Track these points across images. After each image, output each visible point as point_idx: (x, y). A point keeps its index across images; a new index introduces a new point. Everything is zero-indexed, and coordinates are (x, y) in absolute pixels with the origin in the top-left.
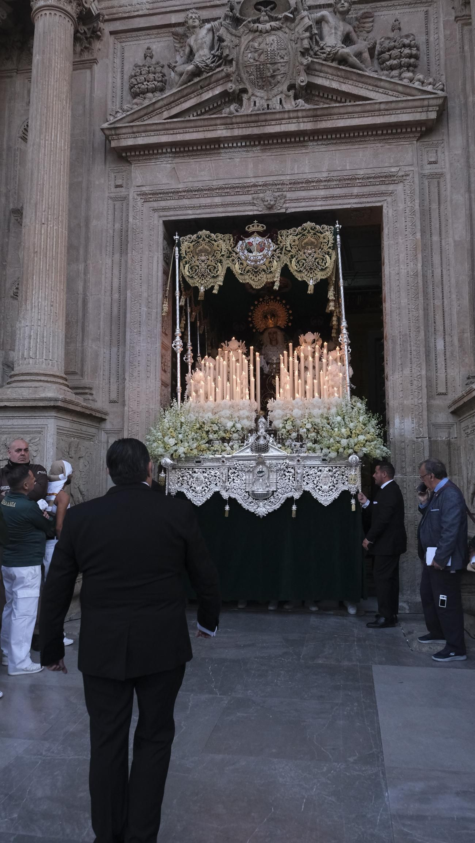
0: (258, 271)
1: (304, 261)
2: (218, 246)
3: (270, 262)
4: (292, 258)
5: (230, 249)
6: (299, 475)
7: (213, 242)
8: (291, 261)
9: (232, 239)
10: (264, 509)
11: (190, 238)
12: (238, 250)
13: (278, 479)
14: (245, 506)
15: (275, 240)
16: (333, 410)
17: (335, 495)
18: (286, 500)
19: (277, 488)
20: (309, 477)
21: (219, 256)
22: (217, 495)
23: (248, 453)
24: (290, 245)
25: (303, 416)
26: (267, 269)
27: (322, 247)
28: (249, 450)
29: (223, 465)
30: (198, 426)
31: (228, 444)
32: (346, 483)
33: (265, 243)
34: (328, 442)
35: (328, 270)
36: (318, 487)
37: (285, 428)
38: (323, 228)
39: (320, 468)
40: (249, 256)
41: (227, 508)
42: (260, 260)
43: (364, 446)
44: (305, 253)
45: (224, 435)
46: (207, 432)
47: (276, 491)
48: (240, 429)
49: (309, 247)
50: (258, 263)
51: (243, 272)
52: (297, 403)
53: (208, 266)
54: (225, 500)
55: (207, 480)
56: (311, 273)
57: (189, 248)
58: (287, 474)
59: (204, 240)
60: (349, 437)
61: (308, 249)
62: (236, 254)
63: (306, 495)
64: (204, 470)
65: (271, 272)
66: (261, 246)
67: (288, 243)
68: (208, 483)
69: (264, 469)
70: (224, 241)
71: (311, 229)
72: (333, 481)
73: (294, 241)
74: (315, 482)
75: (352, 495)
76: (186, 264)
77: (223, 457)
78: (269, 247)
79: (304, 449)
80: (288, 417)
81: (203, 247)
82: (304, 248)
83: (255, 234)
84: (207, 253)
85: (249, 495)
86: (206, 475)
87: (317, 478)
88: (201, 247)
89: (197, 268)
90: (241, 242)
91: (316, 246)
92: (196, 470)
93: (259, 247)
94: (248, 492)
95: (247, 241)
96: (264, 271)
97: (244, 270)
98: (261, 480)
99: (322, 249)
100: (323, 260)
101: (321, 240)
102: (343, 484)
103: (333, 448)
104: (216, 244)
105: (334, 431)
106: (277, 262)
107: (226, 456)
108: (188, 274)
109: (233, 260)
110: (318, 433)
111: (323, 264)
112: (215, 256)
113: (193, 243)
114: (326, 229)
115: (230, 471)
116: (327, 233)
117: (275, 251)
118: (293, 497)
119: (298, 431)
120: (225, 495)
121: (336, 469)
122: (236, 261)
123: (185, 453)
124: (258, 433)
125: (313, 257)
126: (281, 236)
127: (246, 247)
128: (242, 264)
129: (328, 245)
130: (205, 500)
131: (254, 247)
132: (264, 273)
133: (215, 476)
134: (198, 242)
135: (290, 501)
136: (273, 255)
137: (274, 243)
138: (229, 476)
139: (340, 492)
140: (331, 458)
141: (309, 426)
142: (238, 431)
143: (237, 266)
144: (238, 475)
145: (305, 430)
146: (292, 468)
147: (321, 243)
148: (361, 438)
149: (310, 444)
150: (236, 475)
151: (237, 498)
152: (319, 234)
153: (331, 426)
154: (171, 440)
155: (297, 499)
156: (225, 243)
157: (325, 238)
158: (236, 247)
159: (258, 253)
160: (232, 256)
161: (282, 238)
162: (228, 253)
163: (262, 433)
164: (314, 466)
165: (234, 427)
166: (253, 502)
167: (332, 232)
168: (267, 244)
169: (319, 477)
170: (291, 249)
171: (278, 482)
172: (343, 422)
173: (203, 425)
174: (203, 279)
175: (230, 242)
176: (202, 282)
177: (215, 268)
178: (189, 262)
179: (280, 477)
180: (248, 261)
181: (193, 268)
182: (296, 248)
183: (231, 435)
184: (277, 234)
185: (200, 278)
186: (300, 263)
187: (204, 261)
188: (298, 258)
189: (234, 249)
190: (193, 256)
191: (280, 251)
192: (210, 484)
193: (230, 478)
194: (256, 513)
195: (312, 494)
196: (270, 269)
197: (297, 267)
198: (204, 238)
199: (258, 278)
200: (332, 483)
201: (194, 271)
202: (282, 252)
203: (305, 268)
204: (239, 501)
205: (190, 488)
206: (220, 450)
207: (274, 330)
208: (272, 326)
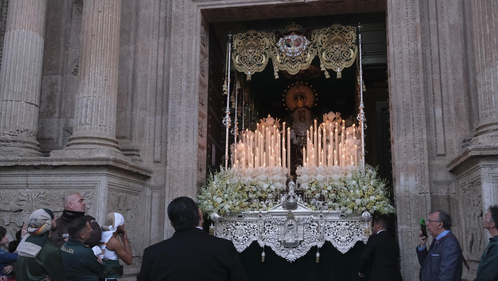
0: (295, 61)
1: (332, 54)
2: (263, 42)
3: (305, 54)
4: (323, 51)
5: (273, 44)
6: (322, 228)
7: (259, 39)
8: (322, 53)
9: (274, 37)
10: (293, 255)
11: (241, 36)
12: (280, 45)
13: (305, 231)
14: (278, 253)
15: (309, 38)
16: (350, 176)
17: (351, 245)
18: (311, 249)
19: (304, 239)
20: (329, 229)
21: (263, 51)
22: (255, 243)
23: (280, 209)
24: (321, 41)
25: (325, 180)
26: (303, 59)
27: (347, 43)
28: (281, 207)
29: (260, 219)
30: (240, 187)
31: (264, 201)
32: (360, 235)
33: (301, 40)
34: (345, 201)
35: (352, 60)
36: (337, 238)
37: (310, 190)
38: (348, 29)
39: (339, 223)
40: (287, 49)
41: (263, 254)
42: (297, 53)
43: (375, 205)
44: (333, 47)
45: (261, 195)
46: (248, 192)
47: (303, 241)
48: (274, 190)
49: (337, 43)
50: (295, 55)
51: (282, 62)
52: (320, 170)
53: (255, 57)
54: (262, 248)
55: (247, 231)
56: (338, 63)
57: (240, 43)
58: (312, 227)
59: (252, 37)
60: (362, 197)
61: (335, 44)
62: (278, 47)
63: (328, 244)
64: (245, 223)
65: (305, 62)
66: (298, 42)
67: (319, 40)
68: (248, 234)
70: (268, 38)
71: (338, 29)
72: (349, 233)
73: (324, 38)
74: (335, 234)
76: (237, 55)
77: (260, 213)
78: (304, 43)
79: (326, 207)
80: (313, 181)
81: (251, 43)
82: (332, 43)
83: (293, 33)
84: (255, 47)
85: (281, 243)
86: (246, 227)
87: (337, 231)
88: (249, 43)
89: (245, 58)
90: (281, 39)
91: (342, 43)
92: (239, 223)
93: (296, 43)
94: (281, 241)
95: (286, 38)
96: (300, 61)
97: (284, 60)
98: (291, 232)
99: (347, 44)
100: (348, 53)
101: (346, 37)
102: (358, 235)
103: (349, 206)
104: (261, 40)
105: (350, 193)
106: (310, 54)
107: (263, 212)
108: (238, 63)
109: (275, 53)
110: (337, 194)
111: (348, 56)
113: (243, 40)
114: (350, 29)
115: (266, 224)
116: (351, 32)
117: (309, 46)
118: (316, 246)
119: (321, 192)
120: (262, 244)
121: (352, 224)
122: (277, 53)
123: (229, 209)
124: (289, 194)
125: (340, 50)
126: (314, 34)
127: (285, 42)
128: (282, 55)
129: (352, 41)
130: (245, 247)
131: (292, 43)
132: (299, 62)
133: (254, 229)
134: (247, 39)
135: (314, 249)
136: (307, 49)
138: (265, 228)
139: (355, 242)
140: (347, 214)
141: (330, 188)
142: (272, 191)
143: (278, 57)
144: (272, 228)
145: (326, 191)
146: (316, 222)
147: (346, 40)
148: (372, 198)
149: (330, 203)
150: (271, 227)
151: (271, 246)
152: (344, 33)
153: (347, 188)
154: (219, 198)
155: (320, 248)
156: (269, 40)
157: (349, 36)
158: (278, 43)
159: (295, 47)
160: (274, 49)
161: (315, 36)
162: (271, 47)
163: (291, 193)
164: (334, 221)
165: (269, 188)
166: (284, 250)
167: (354, 32)
168: (302, 41)
169: (338, 230)
170: (322, 44)
171: (304, 234)
172: (357, 185)
173: (244, 186)
174: (250, 66)
175: (272, 39)
176: (249, 69)
177: (260, 58)
178: (239, 54)
179: (306, 230)
180: (287, 54)
181: (242, 58)
182: (326, 44)
183: (267, 195)
184: (311, 33)
185: (248, 65)
186: (329, 55)
187: (252, 53)
188: (327, 51)
189: (276, 44)
190: (243, 49)
191: (313, 46)
192: (249, 235)
193: (266, 230)
194: (286, 259)
195: (332, 243)
196: (305, 60)
197: (326, 58)
198: (252, 36)
199: (294, 66)
200: (349, 235)
201: (243, 60)
202: (315, 47)
203: (333, 59)
204: (273, 249)
205: (233, 237)
206: (258, 207)
207: (303, 109)
208: (301, 106)
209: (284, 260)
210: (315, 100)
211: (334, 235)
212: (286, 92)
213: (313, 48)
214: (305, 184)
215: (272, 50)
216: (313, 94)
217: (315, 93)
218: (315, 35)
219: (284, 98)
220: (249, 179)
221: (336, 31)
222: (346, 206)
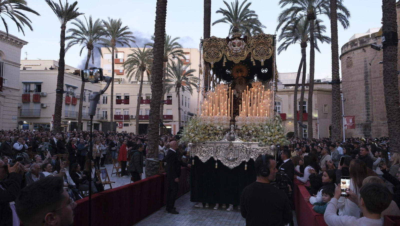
0: (237, 55)
1: (259, 51)
2: (220, 44)
4: (254, 49)
5: (225, 45)
6: (249, 152)
7: (217, 42)
8: (253, 51)
9: (226, 41)
10: (233, 166)
11: (207, 40)
12: (229, 46)
14: (224, 164)
16: (265, 123)
18: (242, 162)
19: (238, 157)
20: (253, 152)
21: (220, 49)
22: (212, 158)
23: (226, 141)
24: (253, 43)
25: (251, 124)
26: (242, 54)
28: (226, 139)
29: (215, 146)
30: (204, 127)
31: (218, 135)
33: (241, 43)
34: (262, 137)
35: (270, 55)
37: (243, 130)
38: (268, 36)
39: (258, 149)
40: (233, 48)
41: (216, 164)
42: (239, 50)
43: (278, 140)
44: (259, 47)
45: (216, 132)
46: (208, 130)
49: (262, 45)
50: (238, 52)
51: (230, 56)
52: (248, 118)
53: (215, 53)
54: (216, 161)
55: (208, 151)
56: (262, 56)
57: (206, 44)
59: (213, 41)
60: (271, 136)
61: (261, 45)
62: (228, 47)
63: (251, 160)
64: (207, 147)
65: (243, 56)
67: (252, 43)
68: (208, 153)
69: (233, 148)
70: (222, 41)
71: (263, 36)
73: (255, 42)
74: (255, 155)
77: (215, 142)
78: (243, 44)
79: (251, 140)
80: (244, 125)
81: (213, 44)
82: (259, 45)
83: (237, 38)
84: (215, 47)
86: (207, 149)
87: (257, 153)
89: (210, 53)
90: (230, 42)
91: (264, 44)
92: (203, 147)
93: (238, 44)
95: (233, 41)
96: (240, 55)
97: (231, 55)
98: (231, 153)
99: (268, 45)
100: (268, 50)
101: (267, 41)
105: (264, 133)
106: (246, 51)
107: (216, 142)
108: (206, 56)
109: (226, 50)
110: (257, 132)
111: (268, 52)
112: (218, 48)
113: (208, 42)
114: (270, 36)
115: (218, 148)
116: (270, 38)
117: (246, 46)
118: (245, 161)
119: (248, 131)
120: (216, 159)
121: (265, 149)
122: (228, 50)
123: (198, 140)
124: (231, 132)
125: (263, 49)
126: (249, 39)
127: (232, 44)
128: (230, 52)
129: (270, 43)
130: (207, 160)
131: (236, 44)
132: (240, 56)
133: (212, 150)
134: (211, 42)
135: (244, 162)
136: (244, 48)
137: (246, 42)
140: (262, 145)
141: (253, 129)
142: (222, 130)
143: (228, 53)
144: (221, 150)
145: (251, 131)
146: (245, 148)
147: (267, 43)
148: (277, 137)
149: (253, 138)
151: (221, 160)
153: (263, 130)
154: (192, 134)
155: (247, 162)
157: (269, 41)
159: (238, 47)
160: (226, 48)
161: (249, 40)
162: (224, 47)
163: (232, 131)
164: (255, 147)
165: (220, 128)
166: (228, 162)
167: (272, 38)
170: (253, 45)
171: (239, 154)
172: (268, 129)
173: (207, 127)
176: (212, 60)
177: (218, 53)
178: (206, 51)
179: (240, 152)
180: (233, 51)
182: (255, 45)
183: (219, 132)
184: (247, 38)
185: (211, 58)
186: (257, 52)
187: (213, 51)
188: (256, 49)
189: (227, 45)
190: (208, 48)
193: (218, 151)
194: (229, 167)
197: (255, 53)
198: (213, 40)
199: (237, 59)
201: (208, 55)
203: (259, 54)
204: (221, 162)
205: (200, 154)
206: (214, 138)
209: (227, 167)
213: (248, 47)
214: (240, 126)
220: (209, 122)
221: (261, 38)
222: (262, 140)
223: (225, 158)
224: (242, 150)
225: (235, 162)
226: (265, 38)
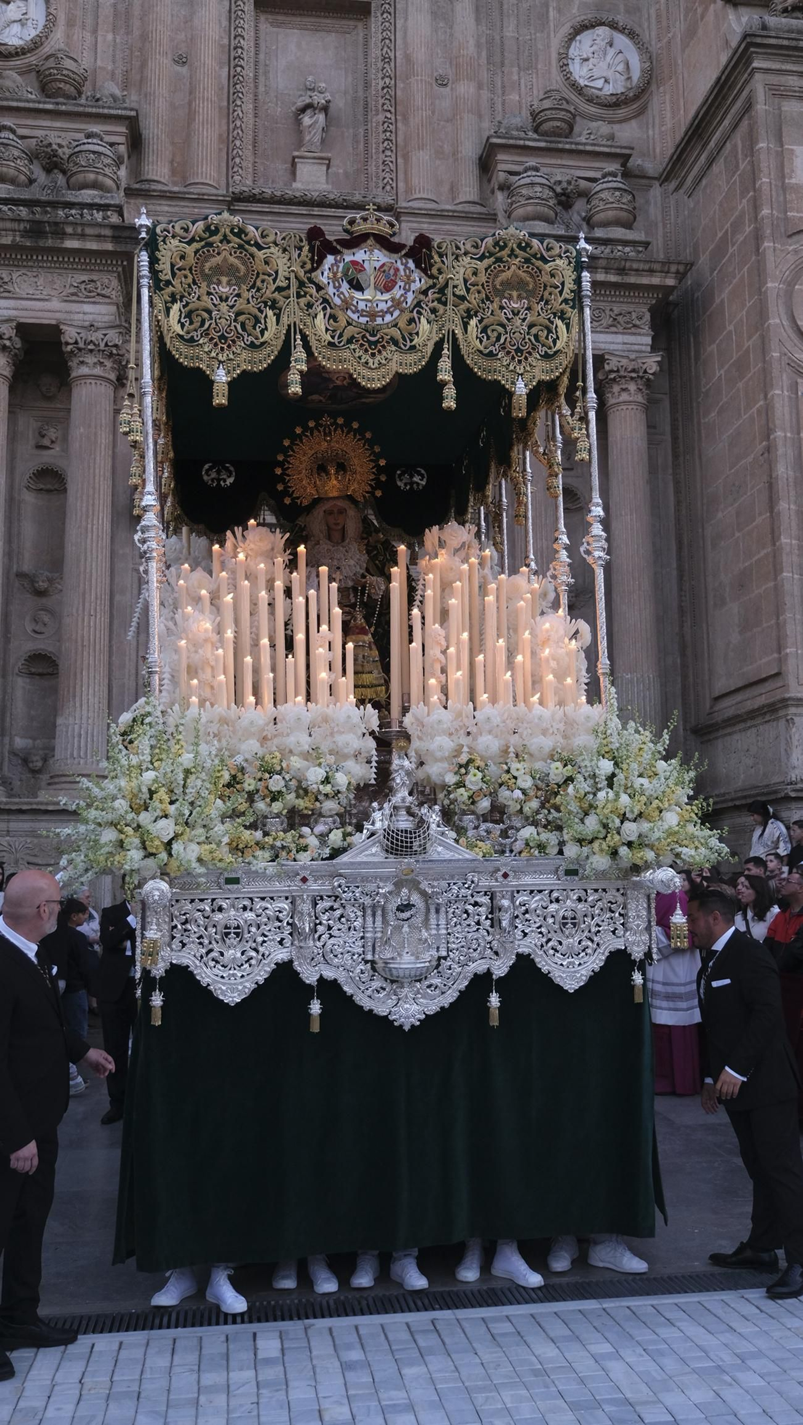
0: (378, 342)
1: (501, 330)
2: (267, 263)
3: (411, 321)
4: (470, 317)
5: (301, 273)
6: (505, 915)
7: (254, 250)
8: (465, 325)
9: (307, 248)
10: (415, 1007)
11: (186, 230)
12: (325, 281)
13: (452, 924)
14: (365, 1002)
15: (424, 266)
17: (595, 962)
18: (471, 982)
19: (449, 950)
20: (527, 916)
21: (269, 291)
22: (285, 971)
23: (374, 854)
24: (465, 281)
26: (404, 338)
27: (546, 296)
28: (376, 847)
29: (302, 890)
30: (226, 777)
31: (312, 828)
32: (620, 932)
33: (397, 270)
34: (580, 826)
35: (562, 357)
36: (550, 944)
37: (464, 787)
38: (546, 248)
39: (555, 895)
40: (352, 298)
41: (316, 1007)
42: (383, 314)
44: (502, 308)
45: (299, 803)
47: (445, 958)
48: (343, 789)
49: (515, 294)
50: (379, 321)
51: (336, 340)
52: (488, 720)
53: (238, 314)
54: (310, 986)
55: (253, 929)
56: (520, 362)
57: (182, 257)
58: (473, 910)
59: (225, 239)
60: (641, 816)
61: (510, 298)
63: (524, 963)
64: (247, 903)
65: (413, 348)
66: (388, 276)
67: (460, 277)
68: (260, 939)
69: (415, 899)
70: (285, 250)
71: (518, 246)
72: (589, 926)
73: (475, 274)
74: (544, 930)
75: (635, 961)
76: (174, 301)
77: (302, 867)
78: (409, 281)
79: (513, 844)
80: (466, 756)
81: (225, 260)
82: (500, 294)
83: (371, 241)
85: (374, 969)
86: (250, 915)
87: (551, 921)
88: (218, 259)
89: (206, 315)
90: (330, 259)
91: (531, 294)
92: (225, 903)
93: (382, 279)
94: (373, 962)
95: (348, 258)
96: (395, 342)
97: (341, 336)
98: (406, 929)
99: (547, 303)
100: (549, 331)
101: (545, 278)
102: (614, 932)
104: (261, 255)
106: (429, 322)
107: (311, 864)
108: (178, 329)
109: (309, 306)
111: (550, 342)
112: (259, 290)
113: (195, 246)
114: (557, 251)
115: (321, 904)
116: (559, 262)
117: (425, 293)
118: (489, 973)
119: (497, 792)
120: (309, 975)
121: (599, 896)
122: (318, 306)
123: (200, 860)
124: (393, 800)
125: (524, 320)
126: (441, 255)
127: (345, 274)
128: (333, 317)
129: (562, 293)
130: (250, 986)
131: (369, 276)
132: (394, 348)
133: (279, 920)
134: (209, 244)
135: (481, 983)
136: (418, 304)
137: (424, 271)
138: (316, 918)
139: (607, 954)
141: (526, 782)
142: (339, 792)
143: (321, 322)
144: (342, 916)
145: (515, 793)
146: (486, 894)
147: (545, 286)
148: (671, 818)
150: (338, 913)
151: (341, 981)
152: (539, 263)
154: (163, 822)
155: (500, 978)
156: (287, 257)
157: (553, 275)
158: (319, 272)
159: (379, 293)
160: (306, 293)
161: (443, 262)
162: (294, 284)
163: (402, 799)
164: (541, 888)
165: (327, 780)
166: (384, 989)
167: (570, 262)
168: (402, 273)
169: (553, 916)
170: (468, 293)
171: (449, 934)
172: (620, 775)
173: (240, 774)
174: (222, 349)
175: (299, 255)
176: (220, 358)
177: (257, 321)
178: (182, 297)
179: (455, 919)
180: (349, 313)
181: (194, 316)
182: (479, 292)
183: (318, 804)
184: (428, 249)
185: (216, 345)
186: (489, 332)
187: (227, 300)
188: (482, 319)
189: (313, 274)
190: (194, 282)
191: (436, 295)
192: (264, 942)
193: (320, 924)
194: (391, 1018)
195: (537, 960)
196: (411, 341)
197: (481, 342)
198: (225, 236)
199: (376, 361)
200: (586, 933)
201: (197, 324)
202: (443, 299)
203: (504, 348)
204: (346, 988)
205: (208, 953)
206: (293, 846)
207: (341, 503)
208: (335, 494)
209: (385, 1021)
210: (377, 480)
211: (540, 933)
212: (290, 447)
213: (439, 301)
214: (440, 764)
215: (299, 296)
216: (371, 460)
217: (378, 456)
218: (444, 259)
219: (281, 464)
220: (250, 747)
221: (512, 254)
222: (580, 841)
223: (366, 962)
224: (471, 907)
225: (429, 986)
226: (534, 260)
